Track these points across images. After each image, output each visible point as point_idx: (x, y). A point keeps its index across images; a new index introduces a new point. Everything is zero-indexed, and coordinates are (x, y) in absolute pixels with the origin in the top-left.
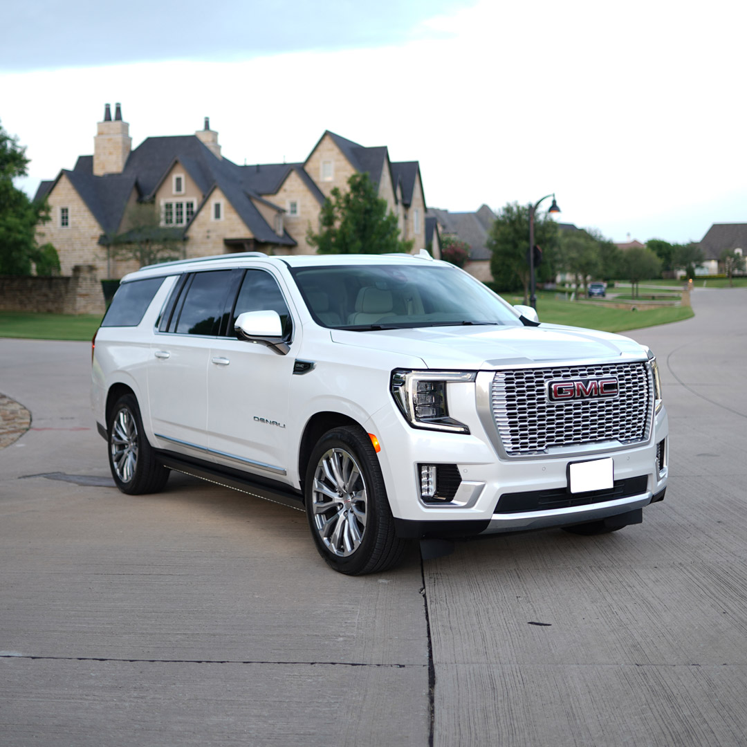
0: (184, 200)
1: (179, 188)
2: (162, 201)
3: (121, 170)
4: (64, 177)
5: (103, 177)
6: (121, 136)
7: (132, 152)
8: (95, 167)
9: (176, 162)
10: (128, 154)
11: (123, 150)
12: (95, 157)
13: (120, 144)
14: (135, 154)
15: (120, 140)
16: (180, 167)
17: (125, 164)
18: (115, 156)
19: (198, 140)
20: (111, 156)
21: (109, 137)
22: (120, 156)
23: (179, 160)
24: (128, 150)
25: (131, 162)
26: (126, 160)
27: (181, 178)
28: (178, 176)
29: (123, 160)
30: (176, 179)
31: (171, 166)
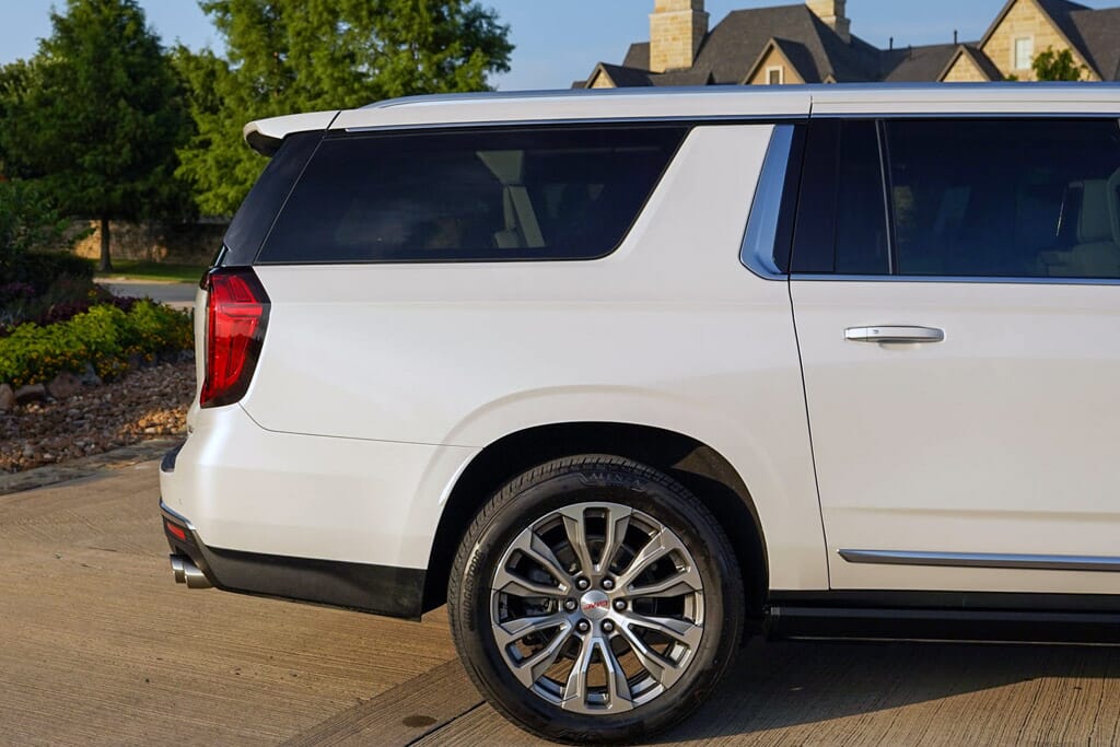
3: (689, 63)
4: (602, 75)
5: (664, 73)
6: (691, 11)
7: (707, 36)
8: (652, 60)
9: (771, 48)
10: (701, 39)
11: (694, 33)
12: (652, 45)
13: (690, 25)
14: (712, 38)
15: (690, 18)
16: (777, 54)
17: (697, 55)
18: (681, 42)
19: (810, 12)
20: (674, 43)
21: (672, 14)
22: (690, 41)
23: (775, 44)
24: (703, 33)
25: (705, 51)
26: (697, 48)
27: (778, 72)
28: (774, 68)
29: (693, 50)
30: (771, 72)
31: (763, 53)
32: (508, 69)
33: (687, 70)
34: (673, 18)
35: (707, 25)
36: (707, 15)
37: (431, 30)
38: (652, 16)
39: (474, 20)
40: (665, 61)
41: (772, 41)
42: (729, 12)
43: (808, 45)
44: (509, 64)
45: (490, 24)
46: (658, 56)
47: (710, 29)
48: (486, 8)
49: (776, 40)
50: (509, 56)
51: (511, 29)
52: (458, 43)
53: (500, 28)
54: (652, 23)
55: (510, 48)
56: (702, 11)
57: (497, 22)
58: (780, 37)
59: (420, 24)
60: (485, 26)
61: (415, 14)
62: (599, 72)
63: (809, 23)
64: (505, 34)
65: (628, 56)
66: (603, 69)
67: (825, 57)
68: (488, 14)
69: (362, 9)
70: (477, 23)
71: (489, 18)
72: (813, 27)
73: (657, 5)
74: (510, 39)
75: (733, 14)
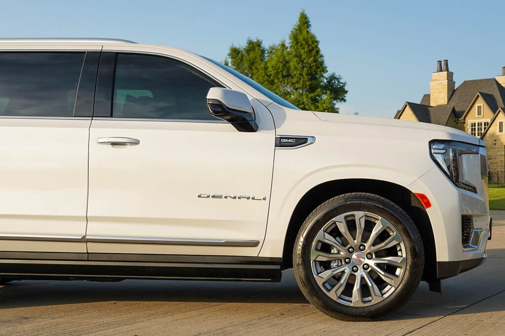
0: (483, 121)
1: (479, 113)
2: (469, 121)
3: (446, 103)
4: (407, 107)
5: (436, 107)
6: (447, 81)
7: (454, 91)
8: (431, 101)
9: (478, 96)
10: (451, 92)
11: (448, 90)
12: (431, 95)
13: (447, 86)
14: (456, 92)
15: (446, 84)
16: (480, 99)
17: (449, 99)
18: (443, 94)
19: (497, 82)
20: (440, 94)
21: (440, 82)
22: (447, 93)
23: (479, 95)
24: (452, 90)
25: (453, 98)
26: (450, 96)
27: (481, 106)
28: (479, 105)
29: (448, 97)
30: (478, 107)
31: (475, 98)
32: (345, 101)
33: (445, 105)
34: (440, 84)
35: (454, 87)
36: (454, 82)
37: (308, 83)
38: (431, 83)
39: (331, 80)
40: (436, 102)
41: (478, 93)
42: (463, 81)
43: (495, 96)
44: (345, 98)
45: (338, 82)
46: (433, 100)
47: (455, 89)
48: (337, 75)
49: (480, 93)
50: (346, 95)
51: (347, 83)
52: (319, 89)
53: (342, 83)
54: (431, 85)
55: (346, 92)
56: (452, 81)
57: (342, 81)
58: (481, 91)
59: (303, 81)
60: (336, 82)
61: (301, 77)
62: (406, 106)
63: (495, 86)
64: (345, 86)
65: (423, 100)
66: (407, 104)
67: (501, 100)
68: (338, 77)
69: (279, 75)
70: (333, 81)
71: (338, 79)
72: (497, 88)
73: (433, 78)
74: (346, 88)
75: (465, 82)
